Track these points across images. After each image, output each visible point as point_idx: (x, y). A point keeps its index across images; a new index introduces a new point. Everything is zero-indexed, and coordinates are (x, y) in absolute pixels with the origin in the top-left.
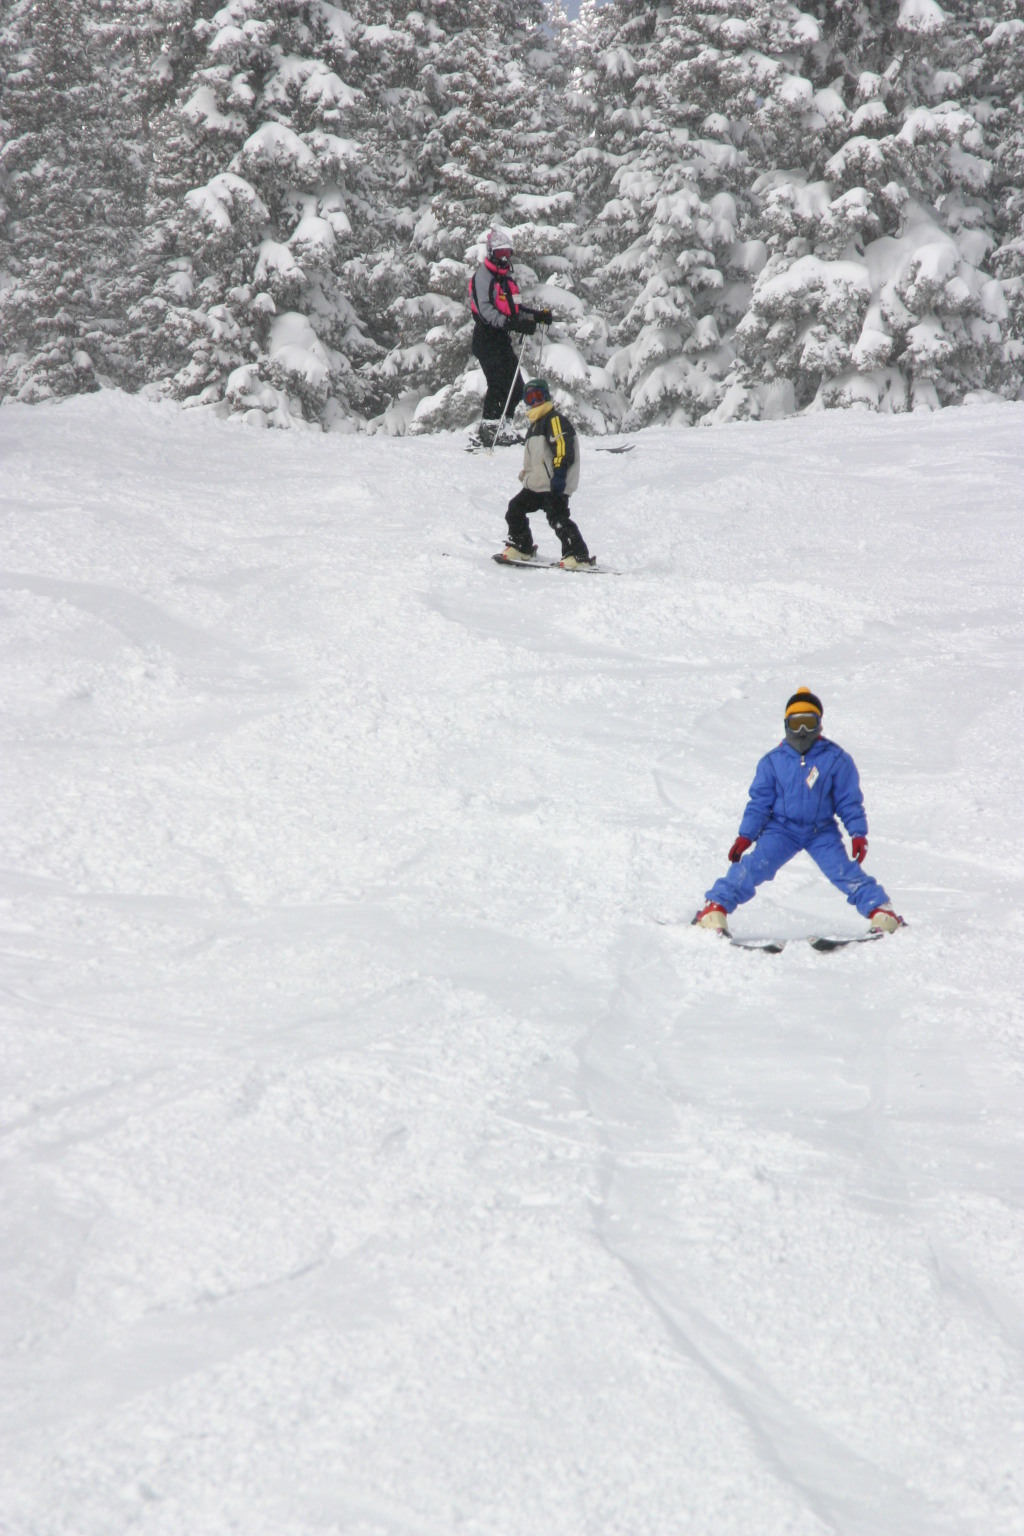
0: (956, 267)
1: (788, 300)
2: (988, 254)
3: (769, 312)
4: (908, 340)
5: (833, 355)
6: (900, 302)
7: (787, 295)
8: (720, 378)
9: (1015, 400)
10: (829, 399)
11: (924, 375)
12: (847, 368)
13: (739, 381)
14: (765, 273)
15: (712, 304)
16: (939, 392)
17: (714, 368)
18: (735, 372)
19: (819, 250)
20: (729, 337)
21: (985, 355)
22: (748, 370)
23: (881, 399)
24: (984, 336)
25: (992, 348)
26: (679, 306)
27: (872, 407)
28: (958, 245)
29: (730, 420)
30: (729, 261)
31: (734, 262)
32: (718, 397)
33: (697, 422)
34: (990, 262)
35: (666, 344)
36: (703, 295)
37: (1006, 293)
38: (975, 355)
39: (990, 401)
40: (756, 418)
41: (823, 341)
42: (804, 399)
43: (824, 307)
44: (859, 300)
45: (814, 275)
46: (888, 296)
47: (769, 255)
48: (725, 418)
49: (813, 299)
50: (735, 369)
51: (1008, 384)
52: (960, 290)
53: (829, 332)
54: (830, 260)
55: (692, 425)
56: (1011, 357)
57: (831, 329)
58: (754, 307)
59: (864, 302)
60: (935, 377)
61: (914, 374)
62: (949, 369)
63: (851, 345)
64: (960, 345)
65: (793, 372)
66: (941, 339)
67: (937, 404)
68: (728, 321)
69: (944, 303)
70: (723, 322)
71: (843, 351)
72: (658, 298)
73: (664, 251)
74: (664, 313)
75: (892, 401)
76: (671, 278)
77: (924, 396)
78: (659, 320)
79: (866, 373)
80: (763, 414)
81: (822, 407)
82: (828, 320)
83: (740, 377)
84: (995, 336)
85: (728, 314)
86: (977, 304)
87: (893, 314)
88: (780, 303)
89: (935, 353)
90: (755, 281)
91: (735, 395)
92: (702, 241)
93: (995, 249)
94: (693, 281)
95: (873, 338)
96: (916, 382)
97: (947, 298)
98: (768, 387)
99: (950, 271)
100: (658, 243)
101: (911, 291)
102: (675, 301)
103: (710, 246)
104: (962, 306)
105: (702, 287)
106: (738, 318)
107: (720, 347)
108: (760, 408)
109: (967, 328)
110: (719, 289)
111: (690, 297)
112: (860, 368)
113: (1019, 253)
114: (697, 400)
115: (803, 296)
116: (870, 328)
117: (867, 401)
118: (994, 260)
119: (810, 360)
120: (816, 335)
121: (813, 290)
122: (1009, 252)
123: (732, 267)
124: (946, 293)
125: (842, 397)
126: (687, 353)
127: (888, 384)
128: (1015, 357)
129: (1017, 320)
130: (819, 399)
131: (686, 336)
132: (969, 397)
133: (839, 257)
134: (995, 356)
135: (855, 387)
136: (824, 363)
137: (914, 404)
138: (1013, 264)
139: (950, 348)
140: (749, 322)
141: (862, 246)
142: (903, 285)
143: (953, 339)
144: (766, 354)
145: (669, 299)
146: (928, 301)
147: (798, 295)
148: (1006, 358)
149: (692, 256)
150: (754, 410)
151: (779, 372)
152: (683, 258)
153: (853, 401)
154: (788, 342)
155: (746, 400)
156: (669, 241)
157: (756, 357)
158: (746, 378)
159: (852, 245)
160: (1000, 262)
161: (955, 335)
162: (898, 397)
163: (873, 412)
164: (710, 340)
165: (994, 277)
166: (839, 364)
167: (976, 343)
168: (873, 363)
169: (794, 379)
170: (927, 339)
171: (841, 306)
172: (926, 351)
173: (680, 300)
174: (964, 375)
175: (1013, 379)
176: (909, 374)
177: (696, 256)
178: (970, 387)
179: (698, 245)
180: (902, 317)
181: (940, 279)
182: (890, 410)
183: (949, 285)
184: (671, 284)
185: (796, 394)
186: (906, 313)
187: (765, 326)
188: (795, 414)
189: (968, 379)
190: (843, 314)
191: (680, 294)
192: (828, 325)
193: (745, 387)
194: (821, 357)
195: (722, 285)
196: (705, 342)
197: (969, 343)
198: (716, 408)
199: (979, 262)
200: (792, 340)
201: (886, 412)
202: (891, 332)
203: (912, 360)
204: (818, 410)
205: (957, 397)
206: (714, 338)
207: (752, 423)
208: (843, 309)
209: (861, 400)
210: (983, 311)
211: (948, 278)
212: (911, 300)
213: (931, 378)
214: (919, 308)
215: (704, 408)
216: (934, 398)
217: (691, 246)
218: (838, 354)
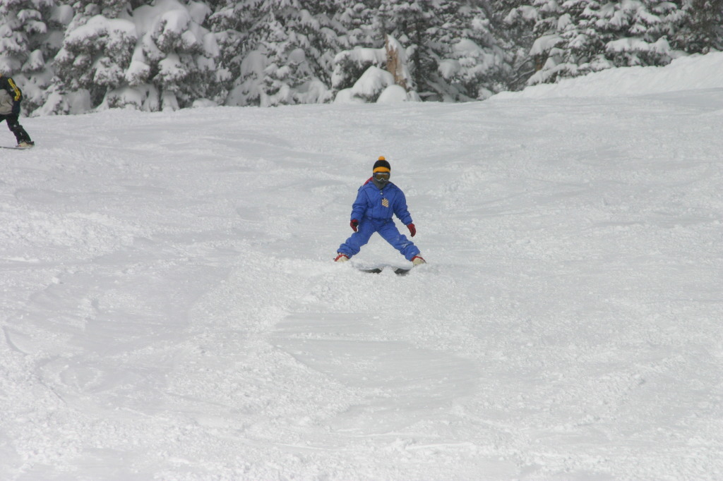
0: (188, 24)
1: (87, 42)
2: (207, 17)
3: (75, 49)
4: (159, 67)
5: (114, 75)
6: (154, 45)
7: (85, 39)
8: (45, 88)
9: (223, 105)
10: (111, 102)
11: (169, 89)
12: (122, 83)
13: (56, 90)
14: (72, 25)
15: (39, 43)
16: (178, 99)
17: (40, 81)
18: (54, 85)
19: (105, 11)
20: (50, 63)
21: (206, 77)
22: (62, 84)
23: (143, 103)
24: (205, 66)
25: (210, 73)
26: (19, 44)
27: (138, 108)
28: (189, 11)
29: (50, 114)
30: (49, 17)
31: (53, 18)
32: (43, 99)
33: (30, 114)
34: (208, 22)
35: (11, 66)
36: (34, 38)
37: (218, 41)
38: (200, 78)
39: (209, 106)
40: (67, 113)
41: (108, 67)
42: (97, 101)
43: (108, 46)
44: (130, 43)
45: (102, 27)
46: (147, 40)
47: (74, 14)
48: (48, 112)
49: (102, 41)
50: (54, 83)
51: (220, 95)
52: (190, 38)
53: (112, 62)
54: (112, 18)
55: (27, 116)
56: (221, 79)
57: (113, 60)
58: (65, 46)
59: (132, 44)
60: (176, 90)
61: (163, 88)
62: (185, 86)
63: (125, 70)
64: (191, 71)
65: (90, 85)
66: (179, 67)
67: (177, 107)
68: (49, 53)
69: (181, 46)
70: (46, 54)
71: (120, 73)
72: (6, 39)
73: (9, 10)
74: (10, 48)
75: (150, 104)
76: (14, 26)
77: (169, 101)
78: (7, 52)
79: (134, 87)
80: (71, 111)
81: (107, 107)
82: (111, 54)
83: (57, 87)
84: (212, 66)
85: (49, 49)
86: (200, 47)
87: (150, 52)
88: (81, 43)
89: (176, 76)
90: (66, 29)
91: (54, 98)
92: (33, 5)
93: (211, 14)
94: (28, 29)
95: (138, 66)
96: (164, 93)
97: (183, 43)
98: (74, 94)
99: (184, 27)
100: (6, 5)
101: (161, 39)
102: (17, 40)
103: (38, 7)
104: (192, 48)
105: (33, 32)
106: (55, 52)
107: (45, 69)
108: (70, 107)
109: (195, 61)
110: (44, 34)
111: (26, 38)
112: (130, 84)
113: (225, 17)
114: (31, 101)
115: (95, 39)
116: (136, 60)
117: (135, 104)
118: (210, 21)
119: (100, 78)
120: (104, 63)
121: (102, 36)
122: (220, 16)
123: (52, 21)
124: (182, 40)
125: (119, 101)
126: (24, 72)
127: (148, 94)
128: (224, 79)
129: (225, 57)
130: (105, 102)
131: (23, 63)
132: (196, 103)
133: (117, 16)
134: (211, 78)
135: (127, 95)
136: (108, 80)
137: (163, 106)
138: (222, 24)
139: (185, 73)
140: (63, 55)
141: (131, 10)
142: (156, 34)
143: (186, 68)
144: (73, 74)
145: (13, 39)
146: (171, 44)
147: (92, 39)
148: (218, 80)
149: (27, 13)
150: (65, 107)
151: (81, 85)
152: (21, 14)
153: (126, 103)
154: (86, 67)
155: (61, 102)
156: (12, 4)
157: (66, 75)
158: (61, 88)
159: (125, 9)
160: (214, 22)
161: (187, 65)
162: (154, 102)
163: (139, 111)
164: (38, 65)
165: (211, 31)
166: (117, 81)
167: (200, 70)
168: (138, 81)
169: (90, 90)
170: (171, 68)
171: (119, 46)
172: (170, 74)
173: (20, 39)
174: (193, 90)
175: (222, 92)
176: (160, 88)
177: (29, 13)
178: (196, 96)
179: (30, 6)
180: (155, 54)
181: (178, 31)
182: (149, 110)
183: (184, 36)
184: (14, 30)
185: (91, 98)
186: (158, 51)
187: (72, 57)
188: (91, 111)
189: (196, 92)
190: (119, 51)
191: (19, 36)
192: (111, 57)
193: (61, 94)
194: (107, 77)
195: (45, 31)
196: (35, 66)
197: (196, 70)
198: (42, 106)
199: (202, 22)
200: (89, 66)
201: (146, 111)
202: (149, 62)
203: (162, 80)
204: (105, 109)
205: (189, 103)
206: (41, 63)
207: (64, 116)
208: (119, 48)
209: (131, 103)
210: (204, 51)
211: (183, 31)
212: (161, 43)
213: (173, 91)
214: (165, 48)
215: (35, 106)
216: (175, 103)
217: (26, 7)
218: (117, 75)
